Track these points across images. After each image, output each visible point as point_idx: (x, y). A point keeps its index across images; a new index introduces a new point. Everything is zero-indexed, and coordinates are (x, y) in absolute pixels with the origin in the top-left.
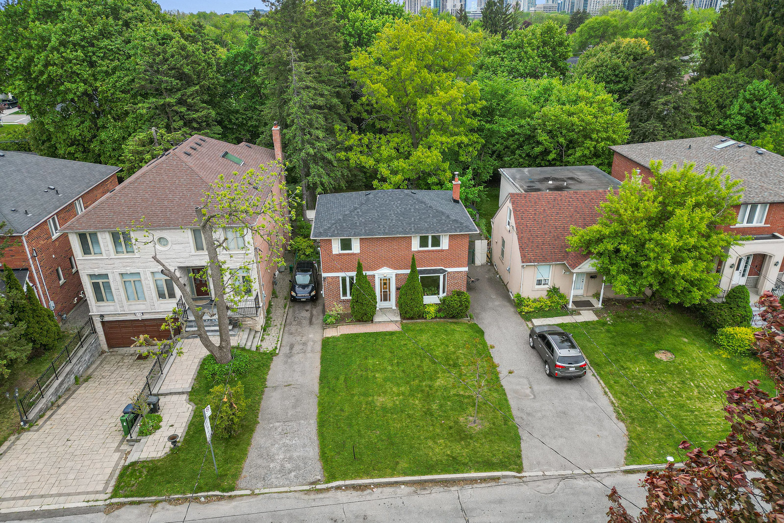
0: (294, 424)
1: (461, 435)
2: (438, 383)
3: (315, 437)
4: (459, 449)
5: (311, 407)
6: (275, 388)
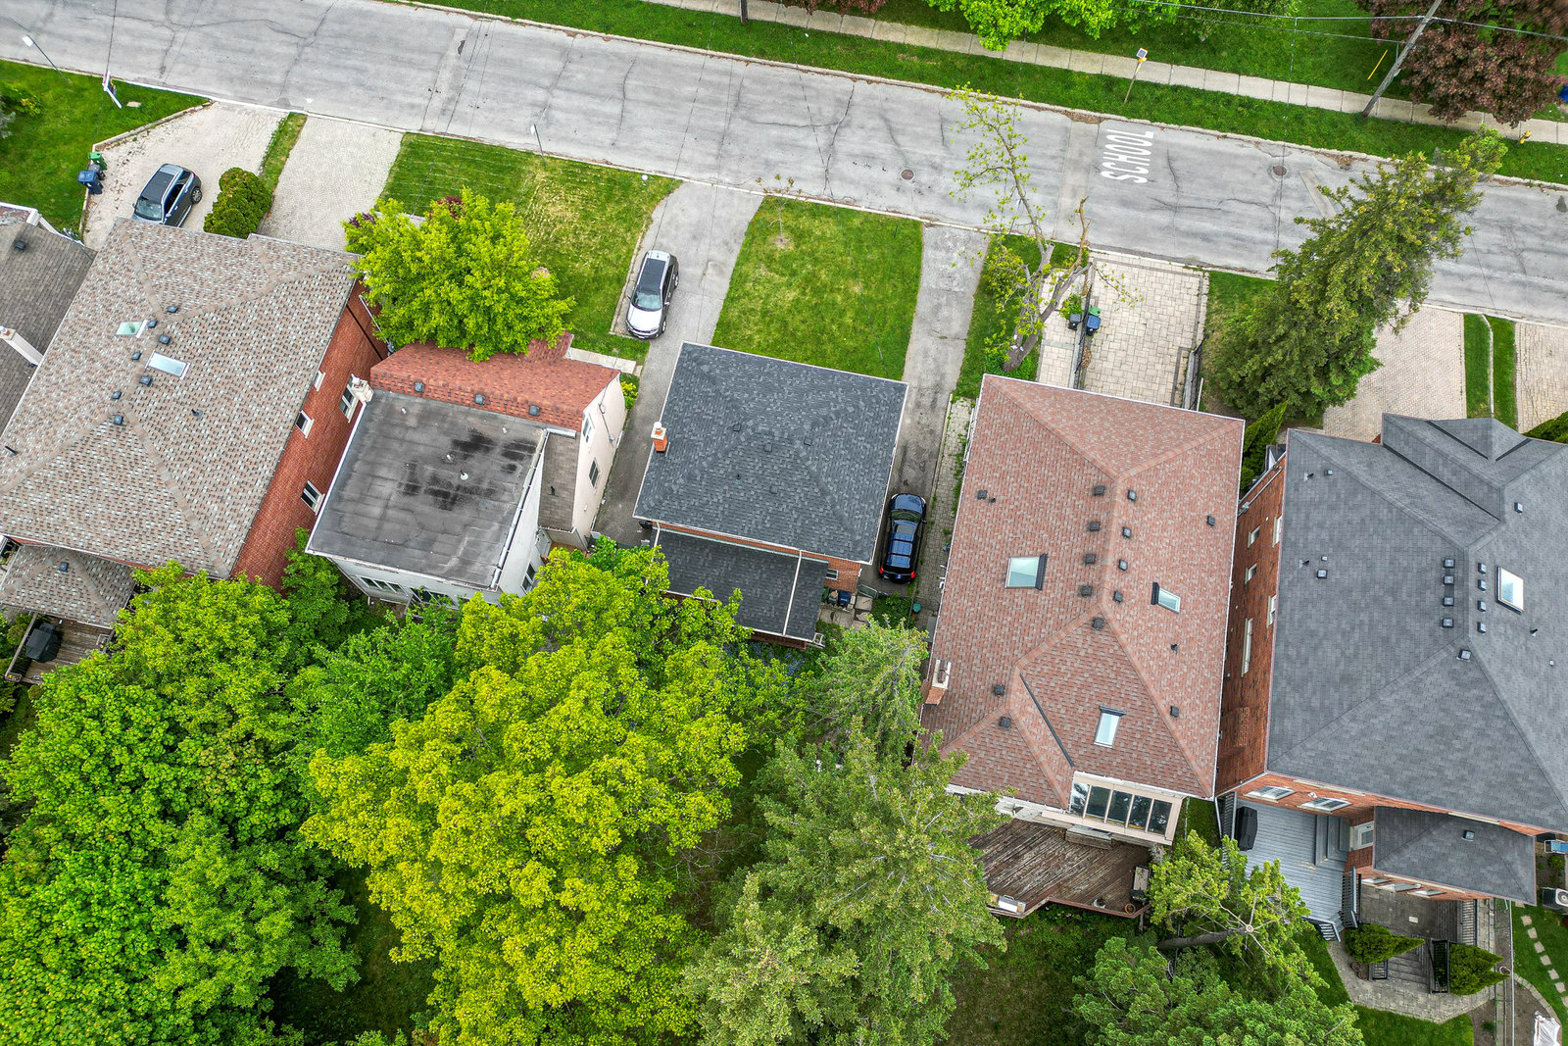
0: (942, 285)
1: (799, 236)
3: (924, 266)
4: (805, 222)
5: (923, 304)
6: (956, 338)
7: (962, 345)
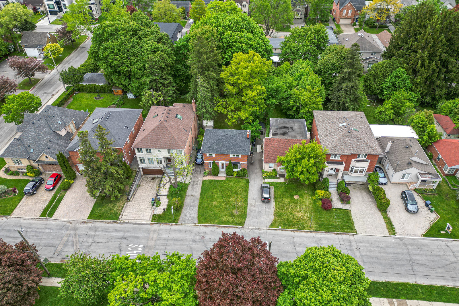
0: (192, 207)
1: (232, 215)
2: (231, 199)
3: (197, 212)
4: (231, 219)
5: (197, 203)
6: (188, 196)
7: (187, 194)
